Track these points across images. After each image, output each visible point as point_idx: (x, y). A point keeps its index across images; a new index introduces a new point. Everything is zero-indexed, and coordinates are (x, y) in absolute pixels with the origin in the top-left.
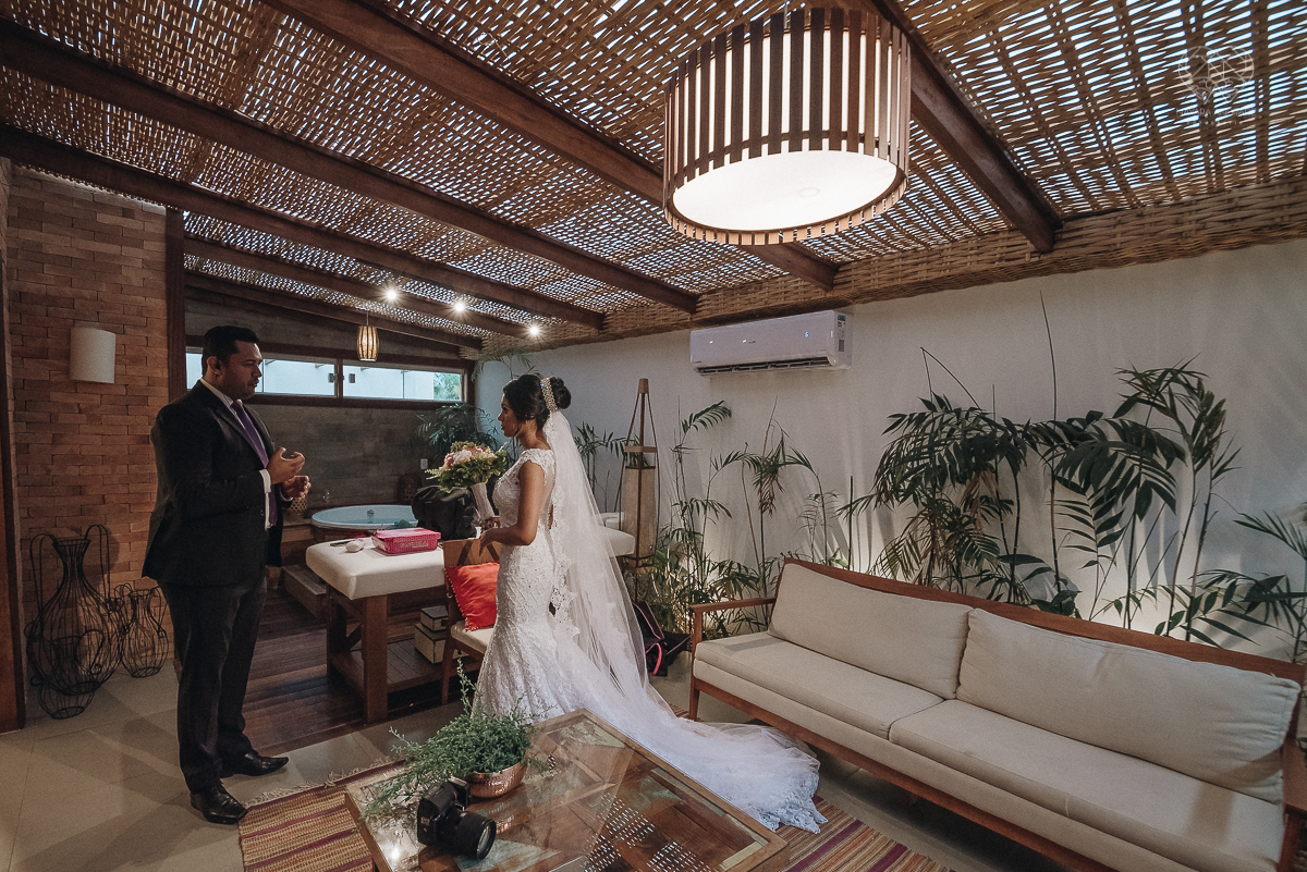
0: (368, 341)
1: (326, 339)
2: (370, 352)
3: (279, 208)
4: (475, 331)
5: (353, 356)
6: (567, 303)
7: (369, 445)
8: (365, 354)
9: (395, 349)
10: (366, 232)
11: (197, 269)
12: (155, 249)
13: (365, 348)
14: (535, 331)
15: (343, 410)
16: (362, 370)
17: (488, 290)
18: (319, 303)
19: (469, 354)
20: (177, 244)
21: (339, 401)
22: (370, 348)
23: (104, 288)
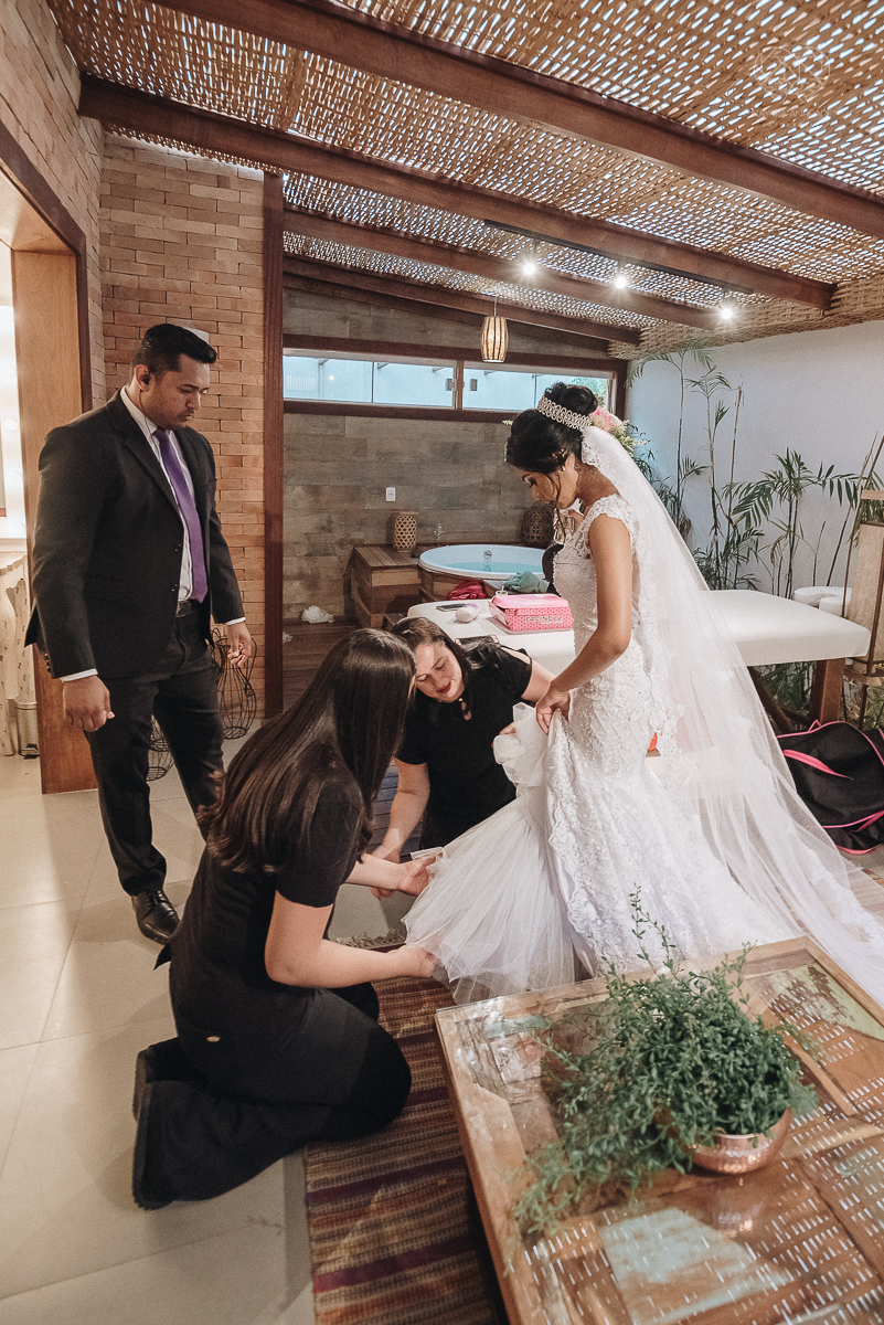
0: (495, 335)
1: (446, 334)
2: (497, 351)
3: (391, 155)
4: (631, 319)
5: (475, 355)
6: (780, 270)
7: (490, 470)
8: (490, 353)
9: (525, 347)
10: (499, 178)
11: (304, 253)
12: (252, 225)
13: (491, 346)
14: (727, 313)
15: (462, 425)
16: (486, 374)
17: (662, 255)
18: (440, 289)
19: (621, 350)
20: (277, 216)
21: (457, 415)
22: (497, 345)
23: (197, 276)
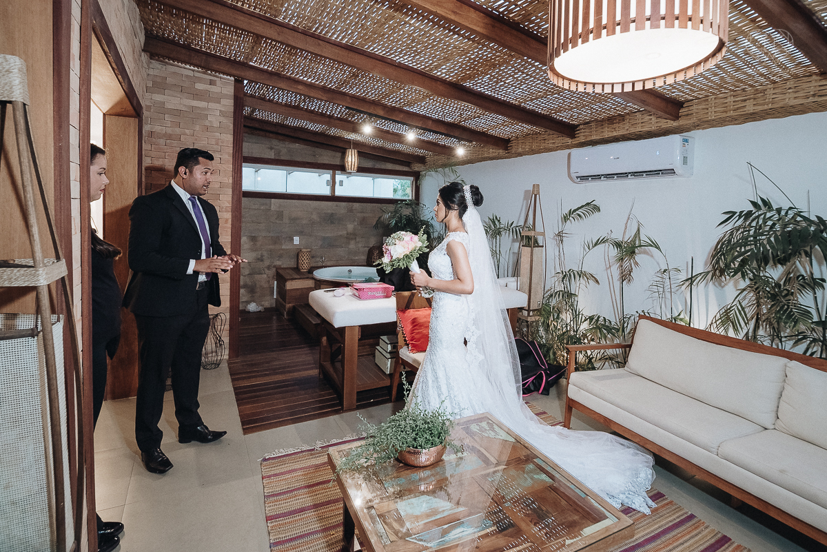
0: (352, 159)
1: (327, 157)
2: (353, 166)
3: (300, 76)
4: (421, 152)
5: (342, 168)
6: (484, 132)
7: (350, 227)
8: (350, 167)
9: (369, 164)
10: (352, 89)
11: (251, 115)
12: (228, 104)
13: (350, 164)
14: (461, 152)
15: (335, 203)
16: (347, 178)
17: (430, 124)
18: (322, 134)
19: (417, 167)
20: (239, 100)
21: (333, 198)
22: (353, 164)
23: (197, 128)
